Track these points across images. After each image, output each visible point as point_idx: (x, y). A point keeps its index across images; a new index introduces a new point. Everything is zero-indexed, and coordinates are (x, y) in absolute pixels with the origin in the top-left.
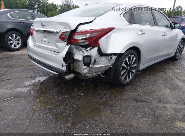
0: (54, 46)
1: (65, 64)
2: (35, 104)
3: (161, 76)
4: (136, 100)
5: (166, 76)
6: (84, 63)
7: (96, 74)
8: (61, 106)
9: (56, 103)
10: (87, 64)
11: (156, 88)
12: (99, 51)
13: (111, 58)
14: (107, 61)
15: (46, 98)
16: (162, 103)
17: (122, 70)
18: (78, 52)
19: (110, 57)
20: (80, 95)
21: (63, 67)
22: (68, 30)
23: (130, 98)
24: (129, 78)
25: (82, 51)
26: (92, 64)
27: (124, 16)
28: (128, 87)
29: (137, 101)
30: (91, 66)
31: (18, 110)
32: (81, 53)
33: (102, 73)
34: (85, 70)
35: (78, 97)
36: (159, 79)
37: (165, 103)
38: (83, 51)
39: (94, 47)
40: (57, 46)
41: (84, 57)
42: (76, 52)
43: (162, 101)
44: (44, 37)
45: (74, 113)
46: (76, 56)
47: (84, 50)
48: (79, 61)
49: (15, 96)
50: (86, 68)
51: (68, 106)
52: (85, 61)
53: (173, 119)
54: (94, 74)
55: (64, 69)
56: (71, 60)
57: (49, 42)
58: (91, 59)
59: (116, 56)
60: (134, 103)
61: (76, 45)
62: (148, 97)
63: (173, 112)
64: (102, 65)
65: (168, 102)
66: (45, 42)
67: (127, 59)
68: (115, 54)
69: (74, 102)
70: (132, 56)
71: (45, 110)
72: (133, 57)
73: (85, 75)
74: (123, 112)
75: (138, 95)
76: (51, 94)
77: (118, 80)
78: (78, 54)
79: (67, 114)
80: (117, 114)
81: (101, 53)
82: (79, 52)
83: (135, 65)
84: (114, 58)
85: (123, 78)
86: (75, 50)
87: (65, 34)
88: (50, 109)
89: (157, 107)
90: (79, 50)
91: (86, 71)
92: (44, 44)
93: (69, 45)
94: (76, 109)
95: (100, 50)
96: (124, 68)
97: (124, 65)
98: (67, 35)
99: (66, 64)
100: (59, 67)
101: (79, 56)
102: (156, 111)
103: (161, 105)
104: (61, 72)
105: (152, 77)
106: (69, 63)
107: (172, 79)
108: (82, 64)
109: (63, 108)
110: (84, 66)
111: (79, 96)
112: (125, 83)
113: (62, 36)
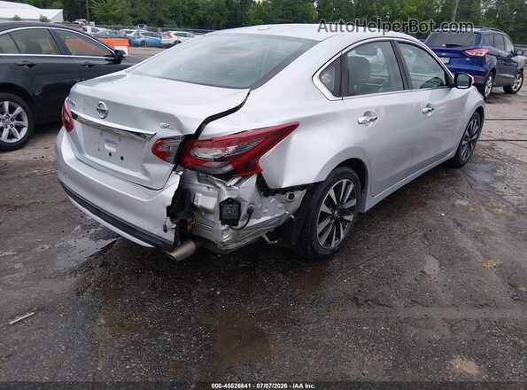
0: (136, 171)
1: (171, 225)
2: (97, 330)
3: (419, 222)
4: (356, 300)
5: (432, 221)
6: (221, 219)
7: (254, 238)
8: (166, 333)
9: (151, 323)
10: (230, 221)
11: (405, 262)
12: (261, 184)
13: (292, 197)
14: (280, 205)
15: (122, 310)
16: (421, 307)
17: (320, 222)
18: (204, 187)
19: (288, 195)
20: (212, 296)
21: (165, 230)
22: (176, 133)
23: (342, 295)
24: (338, 235)
25: (215, 185)
26: (243, 220)
27: (323, 77)
28: (336, 262)
29: (357, 304)
30: (241, 224)
31: (54, 352)
32: (212, 191)
33: (268, 234)
34: (224, 236)
35: (208, 302)
36: (415, 231)
37: (427, 306)
38: (218, 187)
39: (246, 177)
40: (146, 173)
41: (222, 205)
42: (198, 188)
43: (419, 300)
44: (107, 141)
45: (201, 350)
46: (198, 197)
47: (219, 185)
48: (207, 211)
49: (39, 310)
50: (227, 230)
51: (184, 332)
52: (225, 213)
53: (444, 352)
54: (247, 241)
55: (170, 236)
56: (186, 210)
57: (122, 158)
58: (240, 208)
59: (305, 191)
60: (353, 312)
61: (199, 171)
62: (385, 289)
63: (446, 331)
64: (269, 218)
65: (435, 302)
66: (110, 154)
67: (331, 192)
68: (301, 187)
69: (198, 317)
70: (345, 181)
71: (125, 347)
72: (348, 184)
73: (225, 246)
74: (326, 340)
75: (361, 285)
76: (134, 298)
77: (309, 248)
78: (203, 193)
79: (184, 356)
80: (310, 347)
81: (264, 189)
82: (208, 188)
83: (353, 203)
84: (299, 195)
85: (322, 241)
86: (197, 183)
87: (168, 143)
88: (138, 345)
89: (408, 319)
90: (207, 183)
91: (226, 238)
92: (108, 161)
93: (181, 173)
94: (205, 339)
95: (263, 181)
96: (324, 216)
97: (324, 208)
98: (173, 147)
99: (175, 226)
100: (157, 231)
101: (206, 198)
102: (406, 331)
103: (417, 312)
104: (161, 243)
105: (396, 226)
106: (181, 220)
107: (446, 230)
108: (215, 218)
109: (172, 338)
110: (223, 224)
111: (209, 297)
112: (328, 253)
113: (161, 149)
